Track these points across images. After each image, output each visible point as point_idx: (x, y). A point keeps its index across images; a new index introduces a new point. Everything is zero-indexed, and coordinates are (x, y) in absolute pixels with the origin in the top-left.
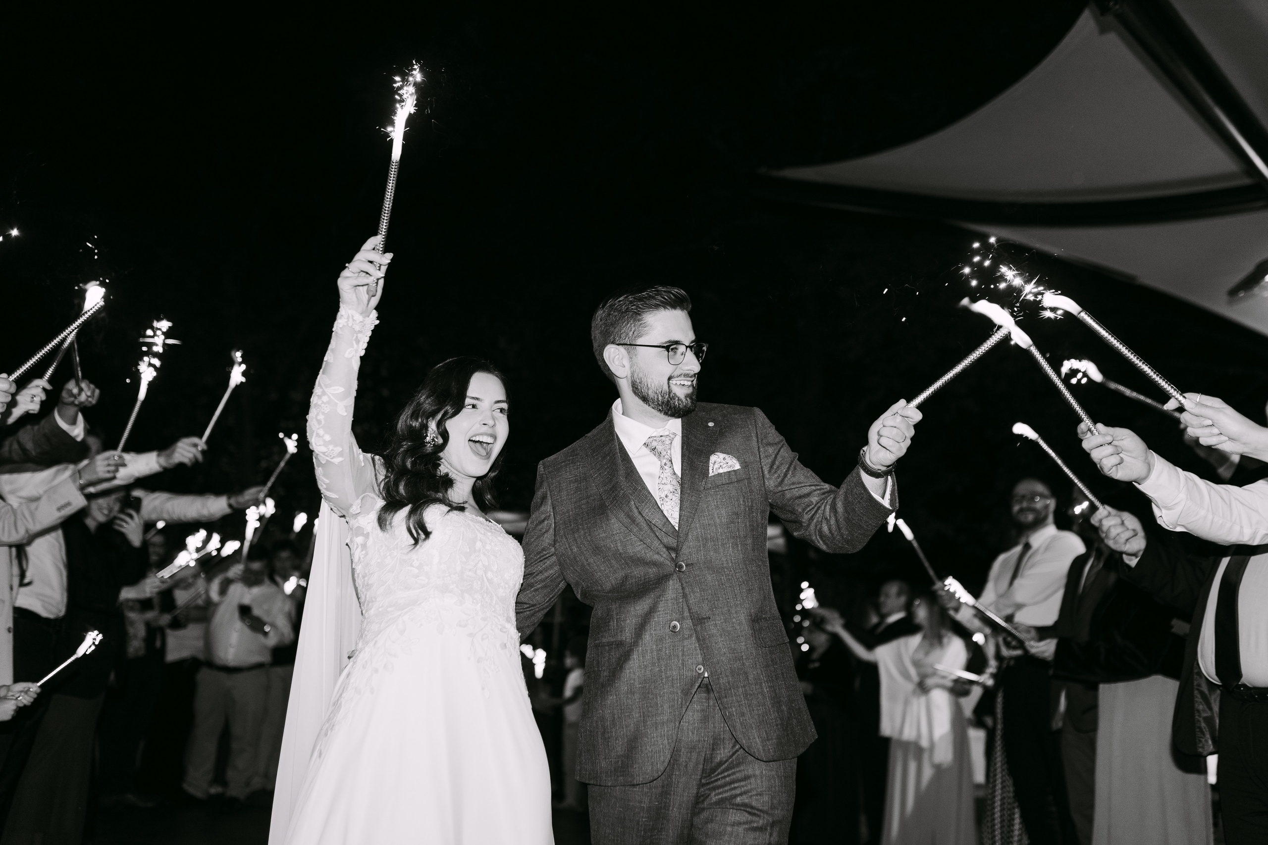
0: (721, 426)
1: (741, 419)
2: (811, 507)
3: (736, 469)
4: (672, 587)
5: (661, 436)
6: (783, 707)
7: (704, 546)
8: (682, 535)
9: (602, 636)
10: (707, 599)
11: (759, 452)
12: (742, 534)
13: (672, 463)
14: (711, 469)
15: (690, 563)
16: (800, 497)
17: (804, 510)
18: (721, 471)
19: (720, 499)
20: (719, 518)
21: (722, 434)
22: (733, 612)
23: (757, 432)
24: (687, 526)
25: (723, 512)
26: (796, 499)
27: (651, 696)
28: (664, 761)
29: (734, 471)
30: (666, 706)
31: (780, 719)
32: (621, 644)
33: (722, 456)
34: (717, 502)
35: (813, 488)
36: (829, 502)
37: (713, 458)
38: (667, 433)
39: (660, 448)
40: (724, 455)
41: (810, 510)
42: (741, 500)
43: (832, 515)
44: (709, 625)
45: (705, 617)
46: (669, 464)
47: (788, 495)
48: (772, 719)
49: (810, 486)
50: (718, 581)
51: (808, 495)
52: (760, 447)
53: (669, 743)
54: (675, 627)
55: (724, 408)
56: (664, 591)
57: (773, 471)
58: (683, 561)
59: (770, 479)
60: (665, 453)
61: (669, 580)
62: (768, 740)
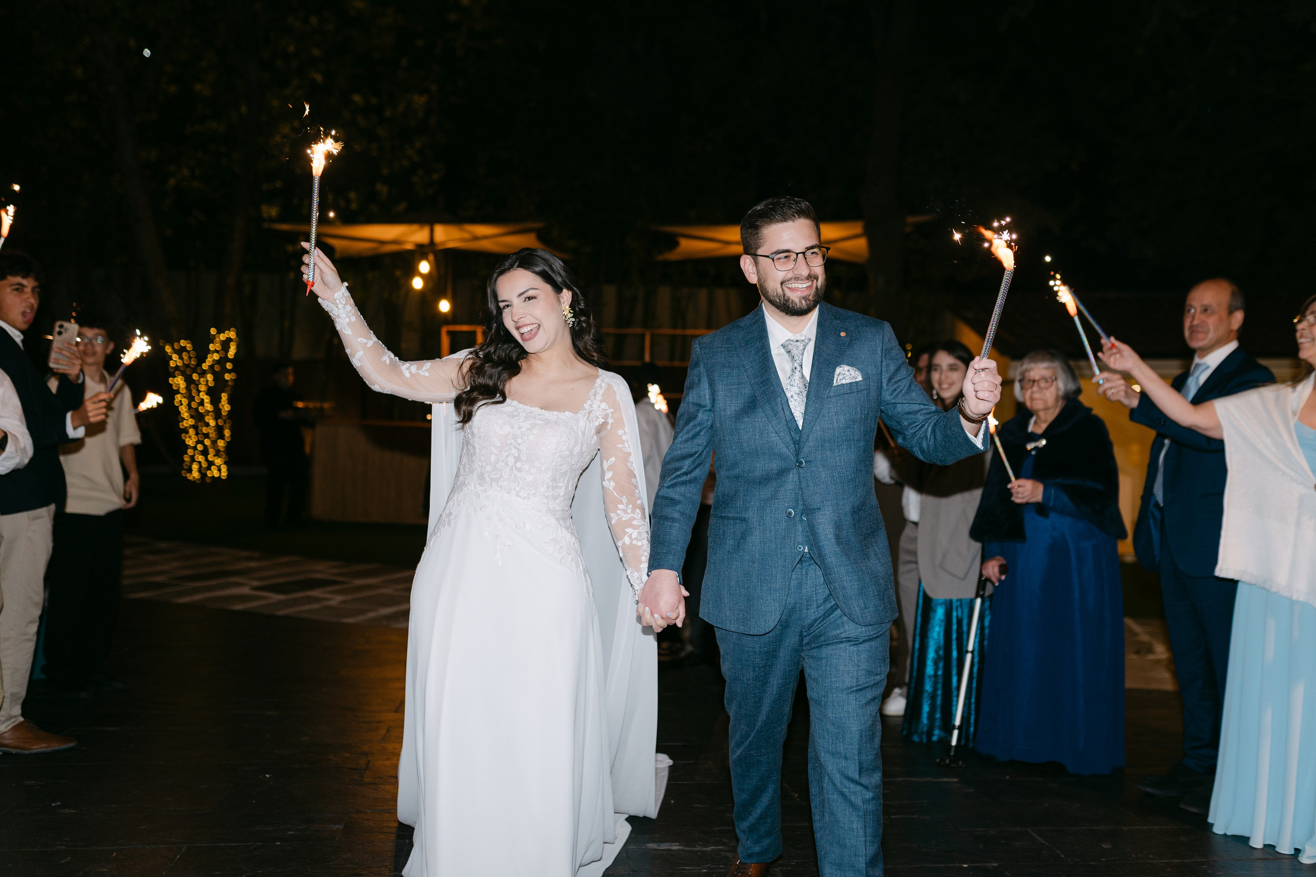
0: (852, 336)
1: (871, 332)
2: (916, 424)
3: (858, 380)
4: (792, 477)
5: (797, 341)
6: (881, 581)
7: (822, 446)
8: (804, 436)
9: (729, 512)
10: (819, 492)
11: (881, 366)
12: (856, 437)
13: (802, 368)
14: (835, 379)
15: (809, 460)
16: (909, 413)
17: (910, 425)
18: (844, 382)
19: (840, 407)
20: (837, 422)
21: (850, 344)
22: (841, 504)
23: (882, 348)
24: (810, 429)
25: (842, 418)
26: (905, 414)
27: (767, 567)
28: (774, 620)
29: (856, 382)
30: (779, 576)
31: (877, 591)
32: (744, 520)
33: (846, 368)
34: (837, 409)
35: (922, 407)
36: (932, 424)
37: (838, 370)
38: (803, 338)
39: (794, 352)
40: (849, 367)
41: (915, 426)
42: (859, 409)
43: (932, 437)
44: (819, 515)
45: (816, 507)
46: (799, 368)
47: (899, 408)
48: (870, 592)
49: (919, 404)
50: (830, 477)
51: (916, 412)
52: (883, 361)
53: (779, 606)
54: (790, 513)
55: (859, 319)
56: (785, 482)
57: (890, 384)
58: (803, 458)
59: (887, 390)
60: (797, 358)
61: (790, 474)
62: (866, 608)
